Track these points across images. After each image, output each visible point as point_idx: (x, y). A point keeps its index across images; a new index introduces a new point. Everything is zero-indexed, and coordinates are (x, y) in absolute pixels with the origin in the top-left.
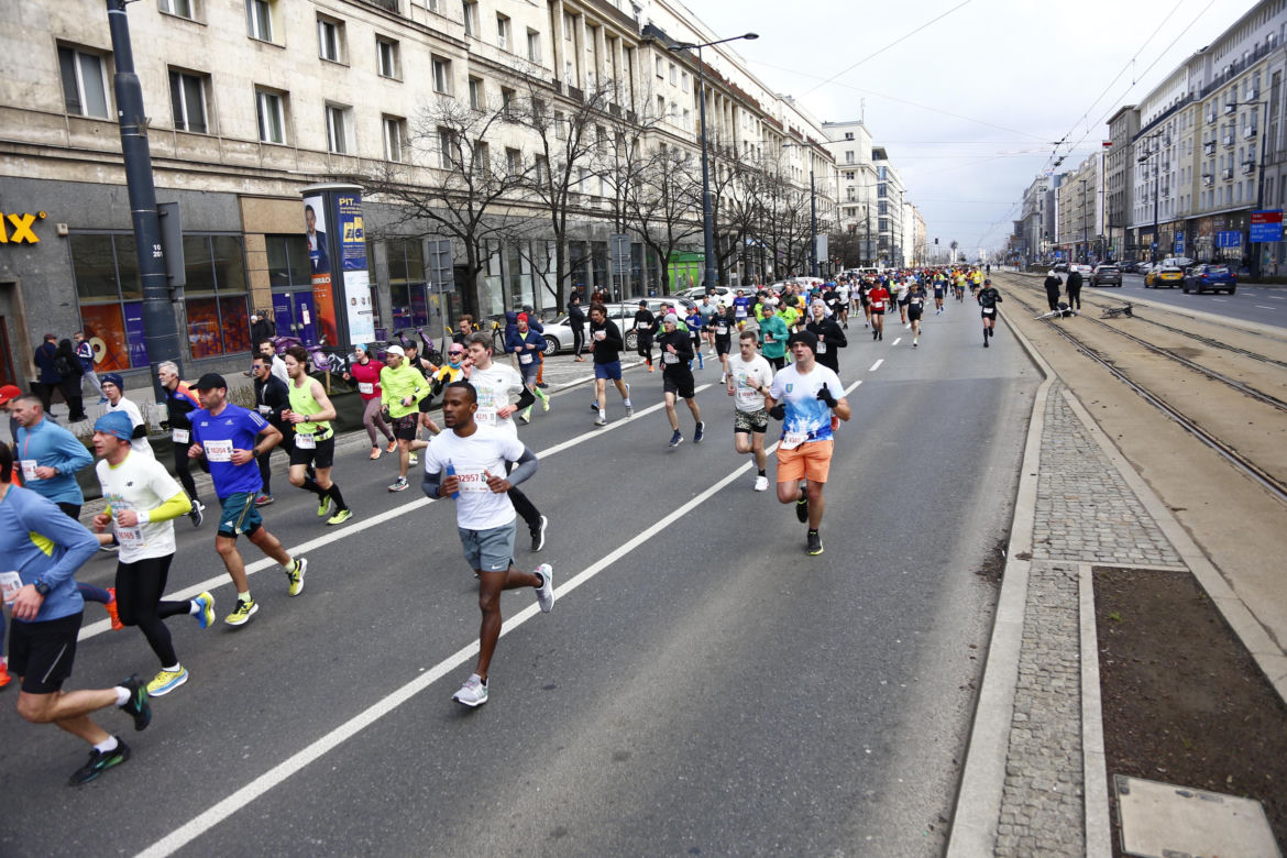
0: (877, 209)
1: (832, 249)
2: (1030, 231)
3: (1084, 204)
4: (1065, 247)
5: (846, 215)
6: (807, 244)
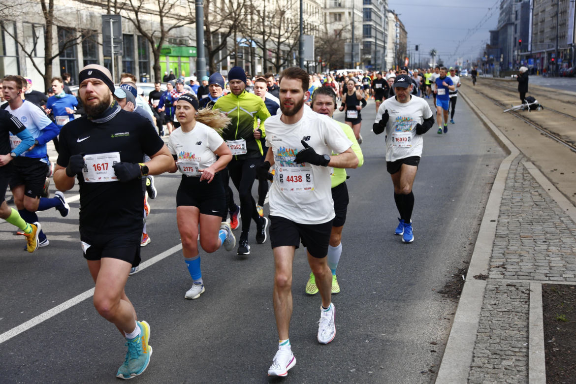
0: (361, 15)
1: (319, 51)
2: (505, 40)
3: (557, 14)
4: (538, 56)
5: (333, 20)
6: (295, 45)
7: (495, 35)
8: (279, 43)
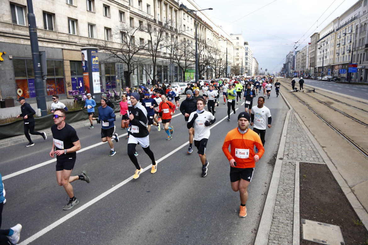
0: (245, 59)
1: (232, 70)
2: (288, 67)
3: (303, 60)
4: (297, 72)
5: (236, 61)
6: (225, 68)
7: (285, 65)
8: (220, 68)
